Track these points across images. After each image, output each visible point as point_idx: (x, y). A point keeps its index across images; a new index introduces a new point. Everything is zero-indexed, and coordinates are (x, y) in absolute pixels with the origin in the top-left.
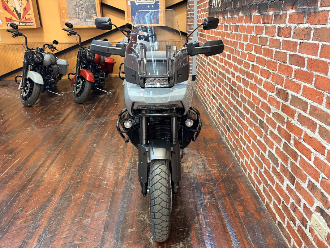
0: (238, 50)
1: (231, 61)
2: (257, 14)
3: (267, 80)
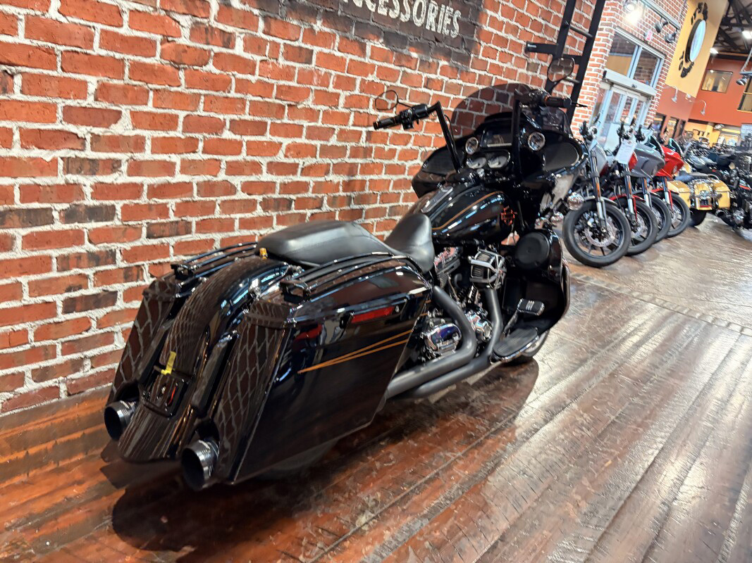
0: (312, 106)
1: (268, 137)
2: (380, 46)
3: (405, 147)
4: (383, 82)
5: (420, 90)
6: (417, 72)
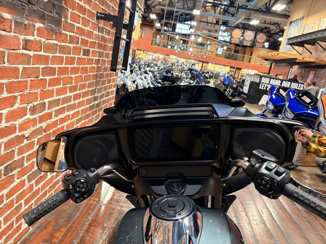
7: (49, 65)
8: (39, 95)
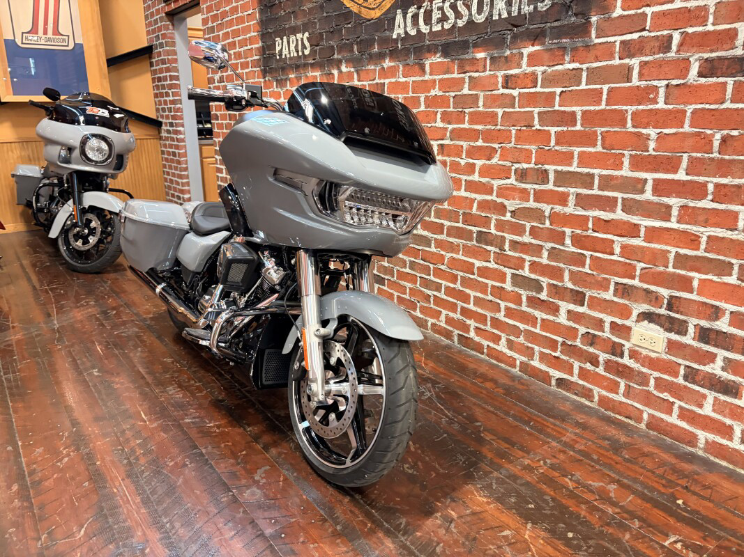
2: (439, 60)
3: (488, 162)
4: (447, 94)
5: (496, 92)
6: (488, 73)
7: (557, 108)
8: (534, 155)
